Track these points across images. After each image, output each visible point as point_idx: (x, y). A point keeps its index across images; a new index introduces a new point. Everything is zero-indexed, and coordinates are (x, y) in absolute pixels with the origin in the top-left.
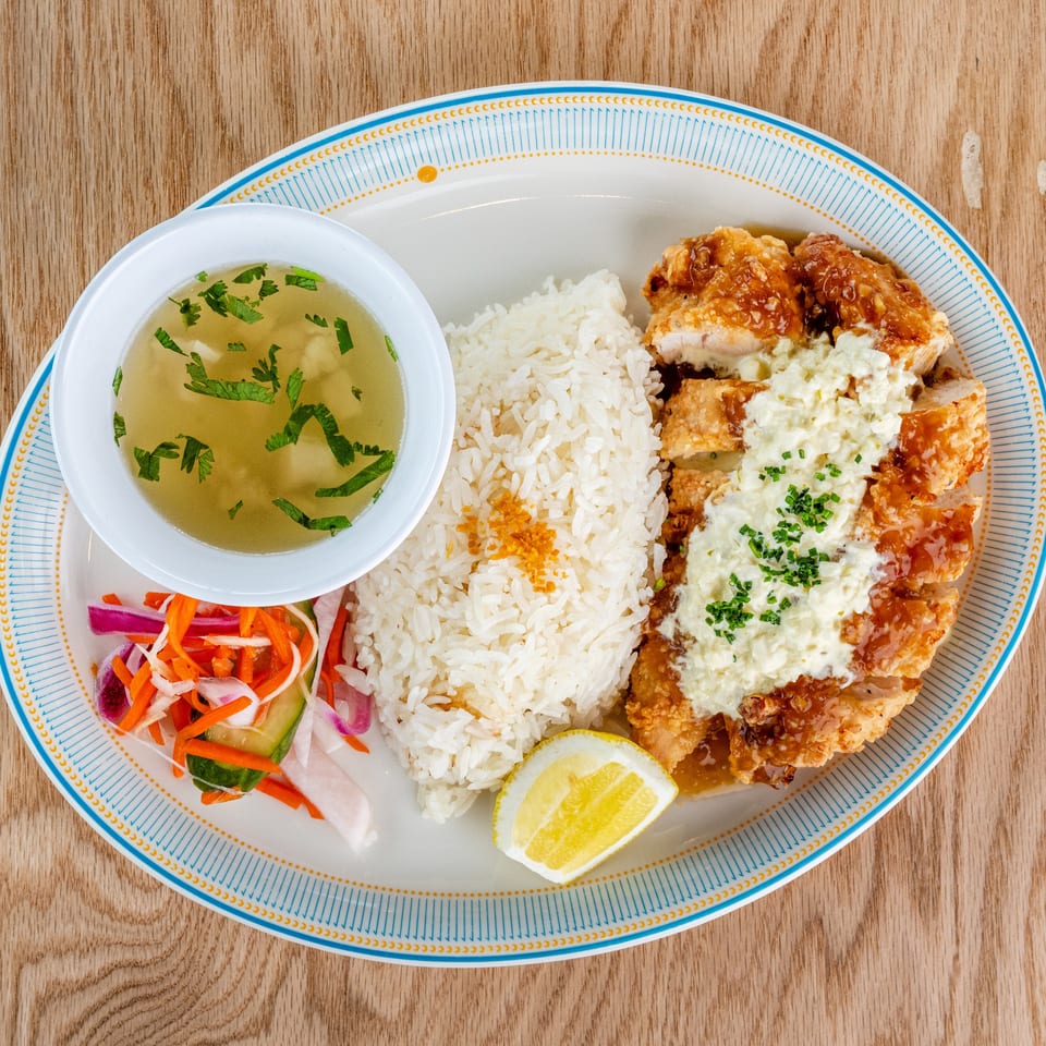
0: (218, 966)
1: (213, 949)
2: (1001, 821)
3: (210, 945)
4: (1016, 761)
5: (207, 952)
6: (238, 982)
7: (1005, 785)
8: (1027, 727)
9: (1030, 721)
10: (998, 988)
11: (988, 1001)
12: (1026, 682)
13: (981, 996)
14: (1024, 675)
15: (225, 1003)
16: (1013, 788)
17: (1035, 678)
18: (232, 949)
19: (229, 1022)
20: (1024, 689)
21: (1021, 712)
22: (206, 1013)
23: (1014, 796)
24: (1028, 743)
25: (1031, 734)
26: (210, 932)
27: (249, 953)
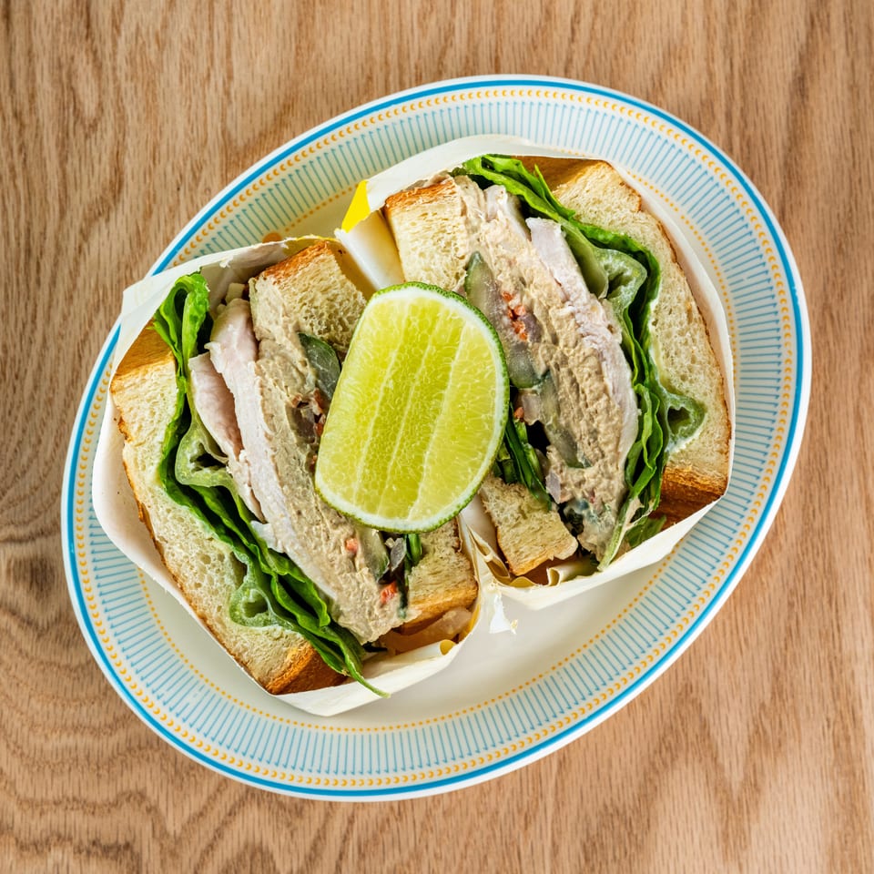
0: (25, 460)
1: (19, 443)
2: (826, 307)
3: (16, 438)
4: (840, 245)
5: (13, 445)
6: (45, 476)
7: (830, 270)
8: (851, 210)
9: (853, 203)
10: (829, 480)
11: (820, 491)
12: (847, 165)
13: (812, 487)
14: (846, 158)
15: (32, 498)
16: (838, 273)
17: (857, 161)
18: (40, 442)
19: (36, 517)
20: (846, 172)
21: (844, 195)
22: (12, 509)
23: (840, 280)
24: (852, 226)
25: (855, 220)
26: (17, 424)
27: (57, 445)
